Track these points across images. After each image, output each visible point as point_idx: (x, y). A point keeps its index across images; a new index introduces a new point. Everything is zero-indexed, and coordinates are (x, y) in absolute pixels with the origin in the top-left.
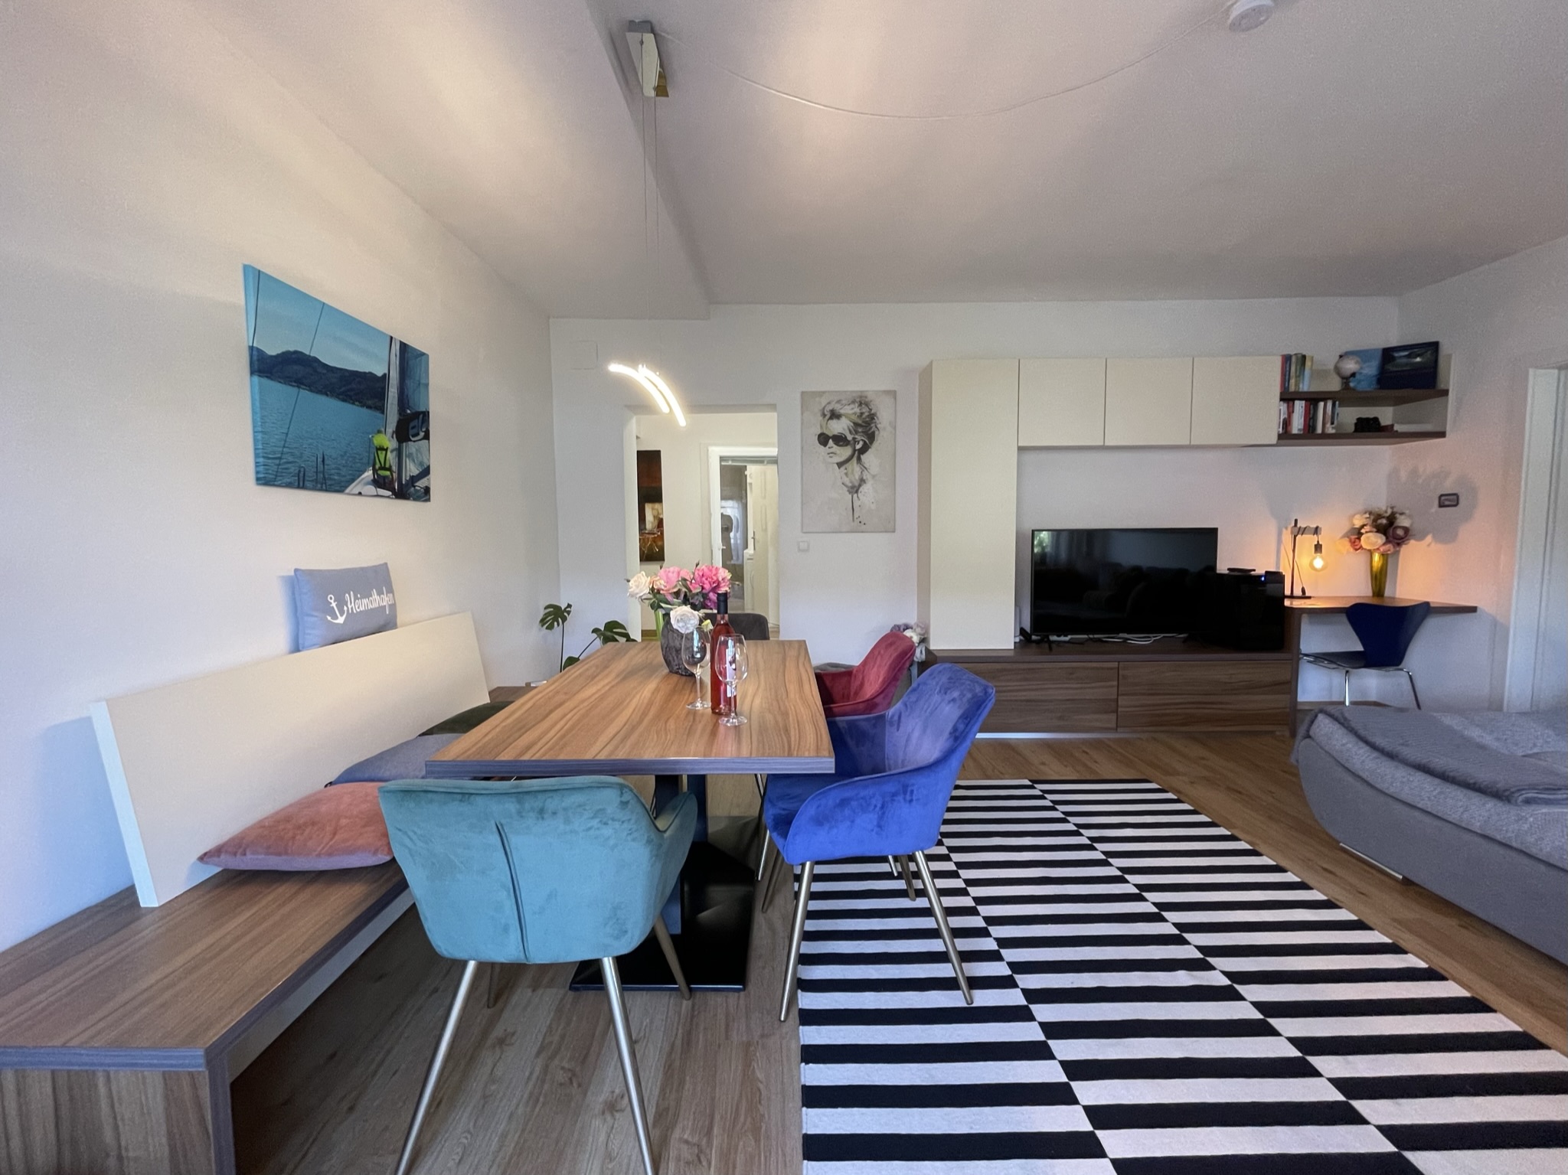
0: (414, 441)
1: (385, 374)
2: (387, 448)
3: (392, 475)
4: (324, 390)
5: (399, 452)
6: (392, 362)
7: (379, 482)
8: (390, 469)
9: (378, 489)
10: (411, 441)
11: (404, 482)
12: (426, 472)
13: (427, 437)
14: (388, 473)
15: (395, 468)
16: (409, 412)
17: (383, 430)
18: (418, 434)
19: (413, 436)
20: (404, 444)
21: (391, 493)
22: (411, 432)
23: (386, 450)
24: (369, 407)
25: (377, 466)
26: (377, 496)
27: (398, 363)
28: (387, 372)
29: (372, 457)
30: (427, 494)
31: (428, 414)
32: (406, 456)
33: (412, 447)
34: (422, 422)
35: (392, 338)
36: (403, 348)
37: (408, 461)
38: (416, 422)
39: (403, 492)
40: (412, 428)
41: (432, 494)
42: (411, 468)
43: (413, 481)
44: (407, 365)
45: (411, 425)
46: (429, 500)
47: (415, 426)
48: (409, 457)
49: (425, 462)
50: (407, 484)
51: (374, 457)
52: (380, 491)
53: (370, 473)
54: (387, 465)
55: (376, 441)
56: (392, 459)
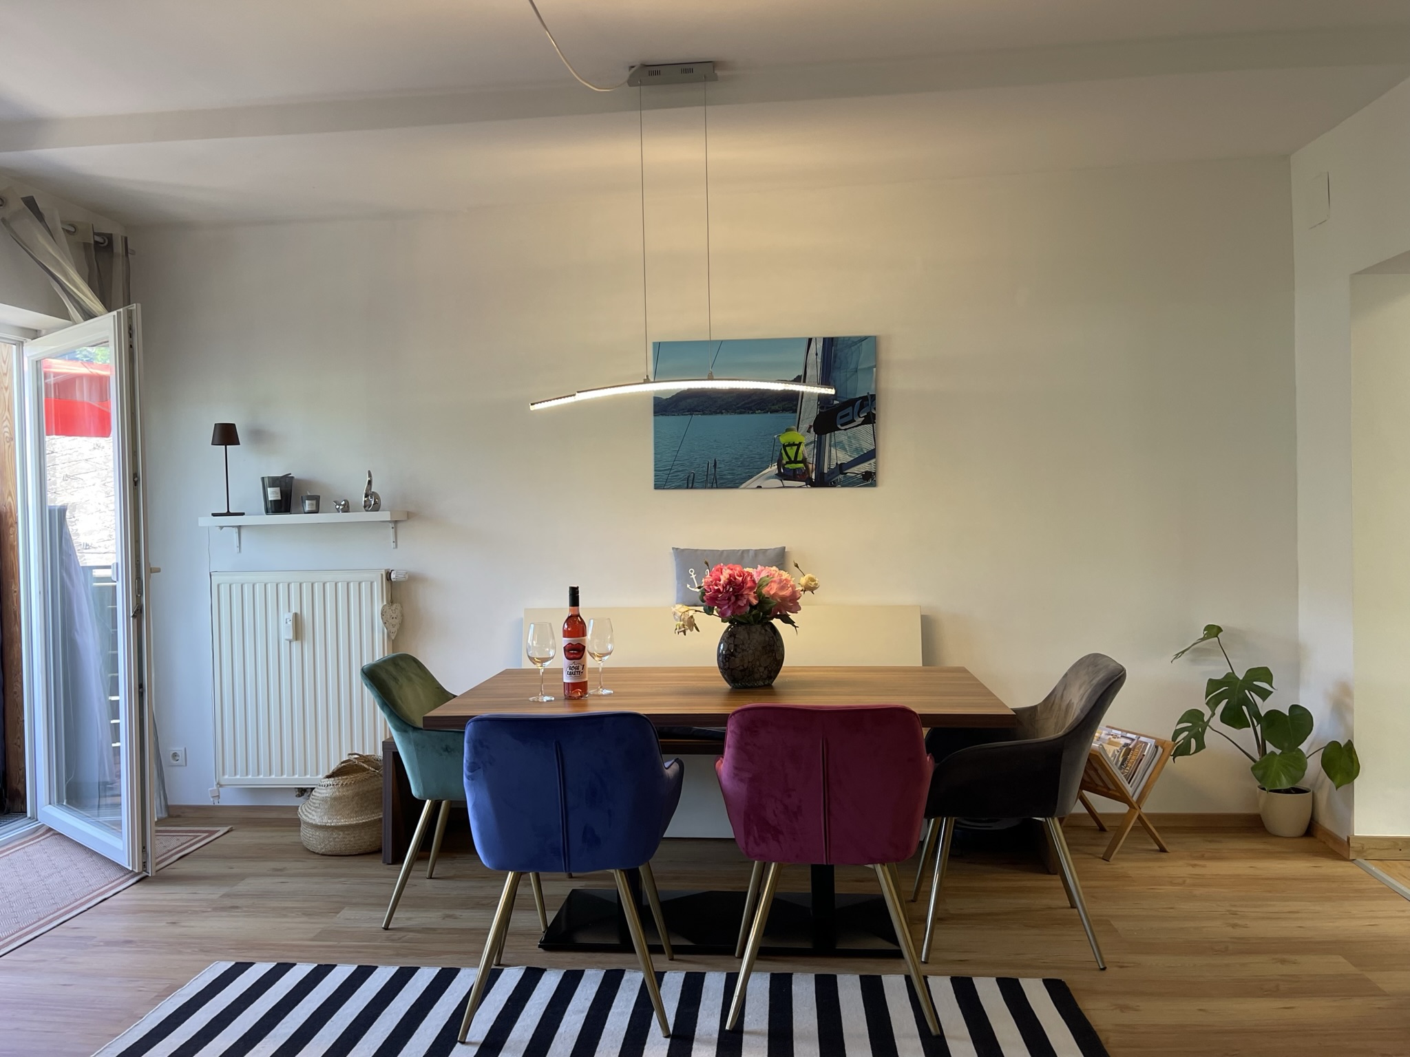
0: (845, 430)
2: (800, 443)
3: (807, 467)
4: (718, 411)
5: (820, 445)
6: (809, 362)
7: (784, 475)
8: (804, 461)
9: (785, 482)
10: (841, 430)
11: (826, 471)
12: (871, 455)
13: (870, 419)
14: (801, 465)
15: (811, 460)
16: (836, 402)
17: (795, 428)
18: (853, 421)
19: (842, 425)
20: (828, 435)
21: (804, 483)
22: (839, 421)
23: (799, 445)
24: (774, 411)
25: (785, 459)
26: (784, 487)
27: (819, 360)
28: (801, 373)
29: (778, 453)
30: (869, 479)
31: (873, 397)
32: (830, 446)
33: (841, 436)
34: (862, 407)
35: (810, 340)
36: (829, 343)
37: (833, 451)
38: (849, 410)
39: (823, 480)
40: (841, 417)
41: (882, 477)
42: (840, 456)
43: (841, 468)
44: (835, 357)
45: (840, 414)
46: (874, 484)
47: (848, 414)
48: (835, 446)
49: (867, 446)
50: (832, 472)
51: (781, 454)
52: (787, 483)
53: (774, 468)
54: (799, 458)
55: (784, 439)
56: (807, 452)
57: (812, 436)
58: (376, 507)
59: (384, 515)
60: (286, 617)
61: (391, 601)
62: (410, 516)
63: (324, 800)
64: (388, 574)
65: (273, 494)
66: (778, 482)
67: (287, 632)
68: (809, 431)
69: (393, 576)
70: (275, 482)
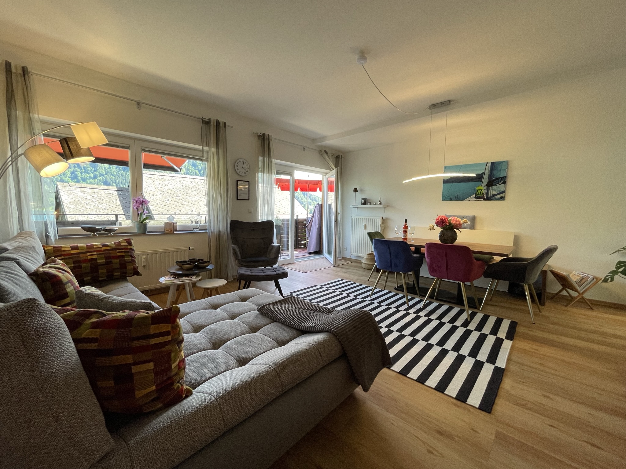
0: (496, 186)
1: (483, 173)
3: (484, 196)
4: (460, 182)
5: (488, 190)
6: (486, 168)
7: (477, 197)
8: (483, 194)
11: (489, 196)
12: (504, 192)
13: (504, 183)
14: (482, 195)
15: (485, 194)
16: (494, 179)
17: (481, 185)
18: (498, 183)
19: (495, 184)
20: (491, 187)
23: (482, 190)
24: (474, 182)
25: (477, 193)
27: (490, 168)
28: (484, 172)
30: (502, 198)
31: (506, 177)
32: (491, 190)
33: (494, 187)
34: (502, 180)
35: (487, 163)
36: (493, 164)
37: (492, 191)
38: (498, 180)
39: (488, 199)
40: (495, 183)
41: (506, 198)
42: (493, 192)
43: (494, 196)
44: (494, 167)
45: (495, 181)
46: (504, 200)
47: (497, 182)
48: (492, 190)
49: (503, 190)
50: (491, 197)
51: (476, 192)
52: (477, 199)
53: (474, 196)
54: (482, 193)
55: (478, 188)
56: (484, 192)
57: (486, 188)
58: (381, 204)
59: (382, 206)
60: (364, 225)
61: (383, 223)
62: (388, 206)
63: (365, 258)
64: (382, 218)
65: (363, 201)
66: (475, 199)
67: (363, 228)
68: (485, 186)
69: (383, 218)
70: (363, 199)
